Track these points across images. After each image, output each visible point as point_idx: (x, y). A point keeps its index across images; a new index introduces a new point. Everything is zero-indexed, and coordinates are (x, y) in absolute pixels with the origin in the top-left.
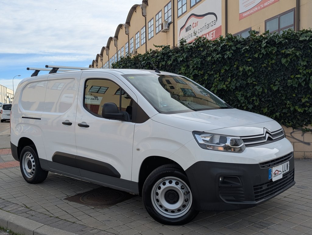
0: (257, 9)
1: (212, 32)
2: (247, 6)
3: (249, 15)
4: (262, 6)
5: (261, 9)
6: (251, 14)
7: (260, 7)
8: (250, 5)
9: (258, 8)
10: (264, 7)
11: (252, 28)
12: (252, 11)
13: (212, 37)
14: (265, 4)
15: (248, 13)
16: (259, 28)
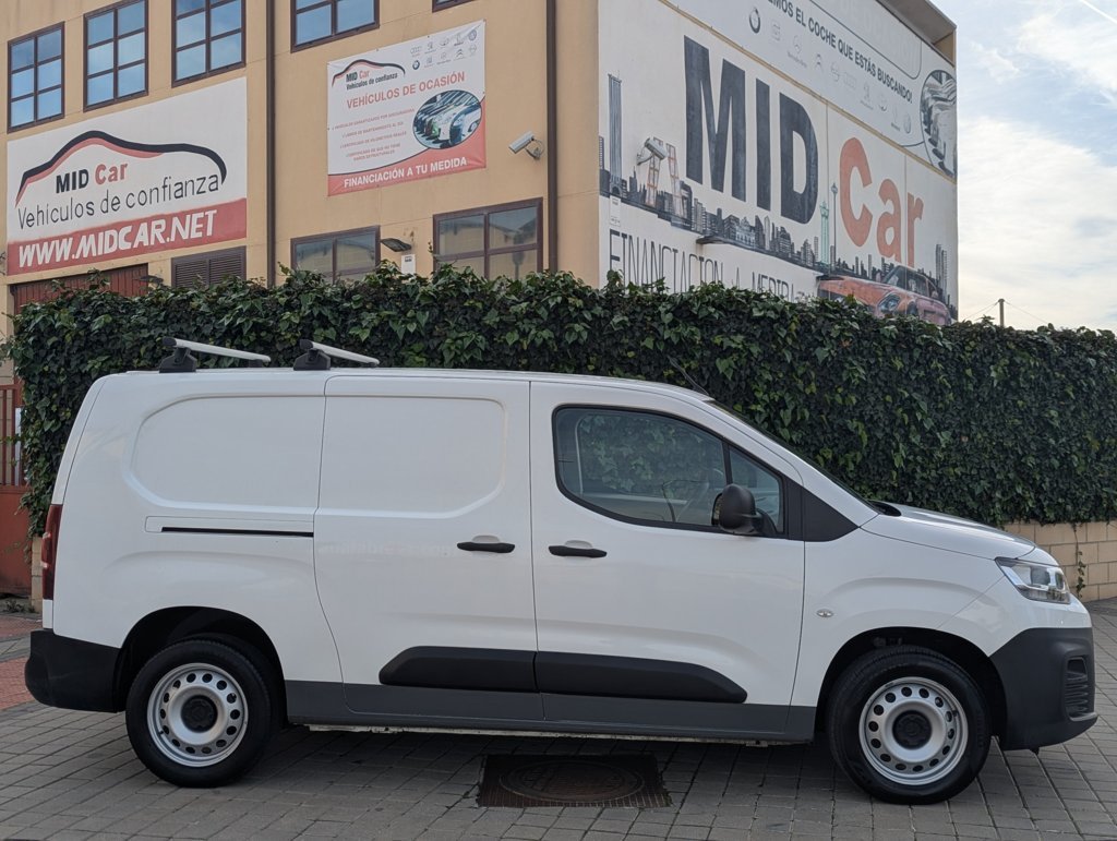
0: (401, 173)
1: (201, 215)
2: (360, 158)
3: (368, 187)
4: (422, 169)
5: (417, 177)
6: (378, 185)
7: (414, 170)
8: (374, 155)
9: (406, 174)
10: (430, 175)
11: (382, 230)
12: (380, 178)
13: (198, 230)
14: (435, 167)
15: (367, 179)
16: (412, 234)
